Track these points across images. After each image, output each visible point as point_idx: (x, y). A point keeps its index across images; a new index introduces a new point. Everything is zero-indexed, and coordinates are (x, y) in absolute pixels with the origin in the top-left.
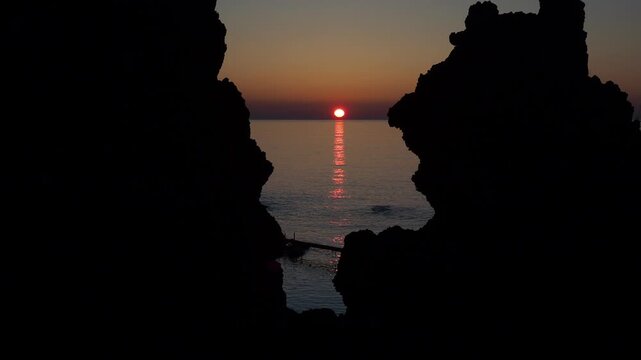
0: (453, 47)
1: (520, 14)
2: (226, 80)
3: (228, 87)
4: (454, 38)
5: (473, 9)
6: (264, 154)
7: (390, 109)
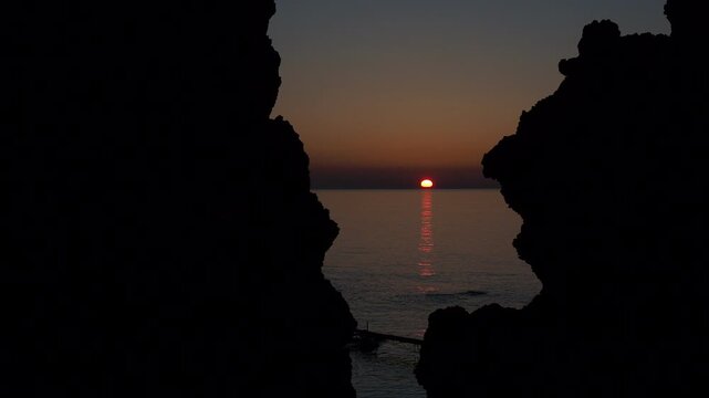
0: (563, 77)
1: (647, 36)
2: (280, 118)
3: (283, 127)
4: (565, 66)
5: (587, 29)
6: (327, 211)
7: (485, 155)
